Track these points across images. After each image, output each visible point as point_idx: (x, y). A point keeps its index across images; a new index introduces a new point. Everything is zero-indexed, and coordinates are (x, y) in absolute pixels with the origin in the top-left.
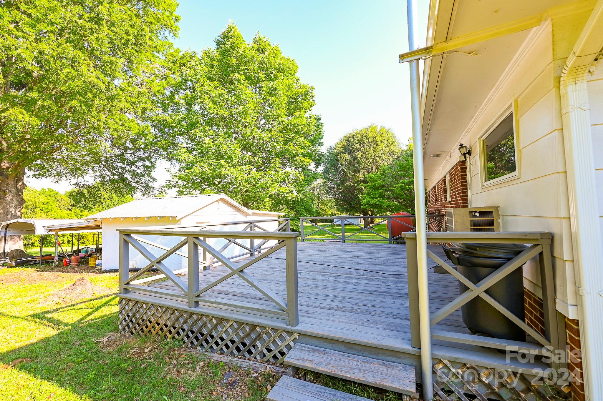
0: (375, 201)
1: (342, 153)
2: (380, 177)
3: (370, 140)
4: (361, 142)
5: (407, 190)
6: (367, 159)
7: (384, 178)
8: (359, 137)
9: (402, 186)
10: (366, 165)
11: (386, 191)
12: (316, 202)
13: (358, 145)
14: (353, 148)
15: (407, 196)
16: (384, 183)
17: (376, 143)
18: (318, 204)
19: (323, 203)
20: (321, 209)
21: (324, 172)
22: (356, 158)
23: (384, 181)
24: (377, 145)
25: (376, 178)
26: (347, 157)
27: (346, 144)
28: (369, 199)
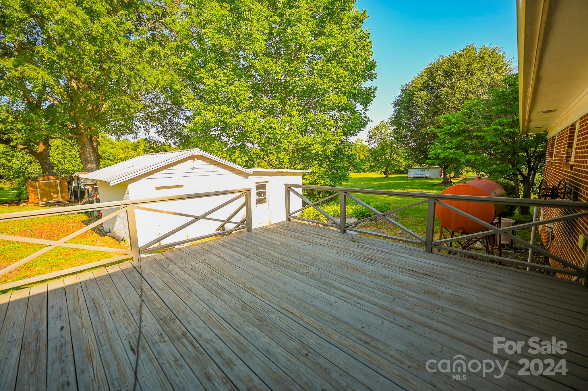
0: (448, 154)
1: (420, 90)
2: (461, 117)
3: (462, 69)
4: (448, 74)
5: (507, 135)
6: (453, 95)
7: (469, 118)
8: (446, 67)
9: (495, 130)
10: (451, 104)
11: (470, 138)
12: (388, 152)
13: (442, 78)
14: (435, 83)
15: (506, 144)
16: (467, 126)
17: (470, 72)
18: (391, 155)
19: (396, 153)
20: (393, 159)
21: (396, 117)
22: (438, 97)
23: (467, 123)
24: (472, 75)
25: (454, 120)
26: (426, 95)
27: (426, 78)
28: (439, 151)
